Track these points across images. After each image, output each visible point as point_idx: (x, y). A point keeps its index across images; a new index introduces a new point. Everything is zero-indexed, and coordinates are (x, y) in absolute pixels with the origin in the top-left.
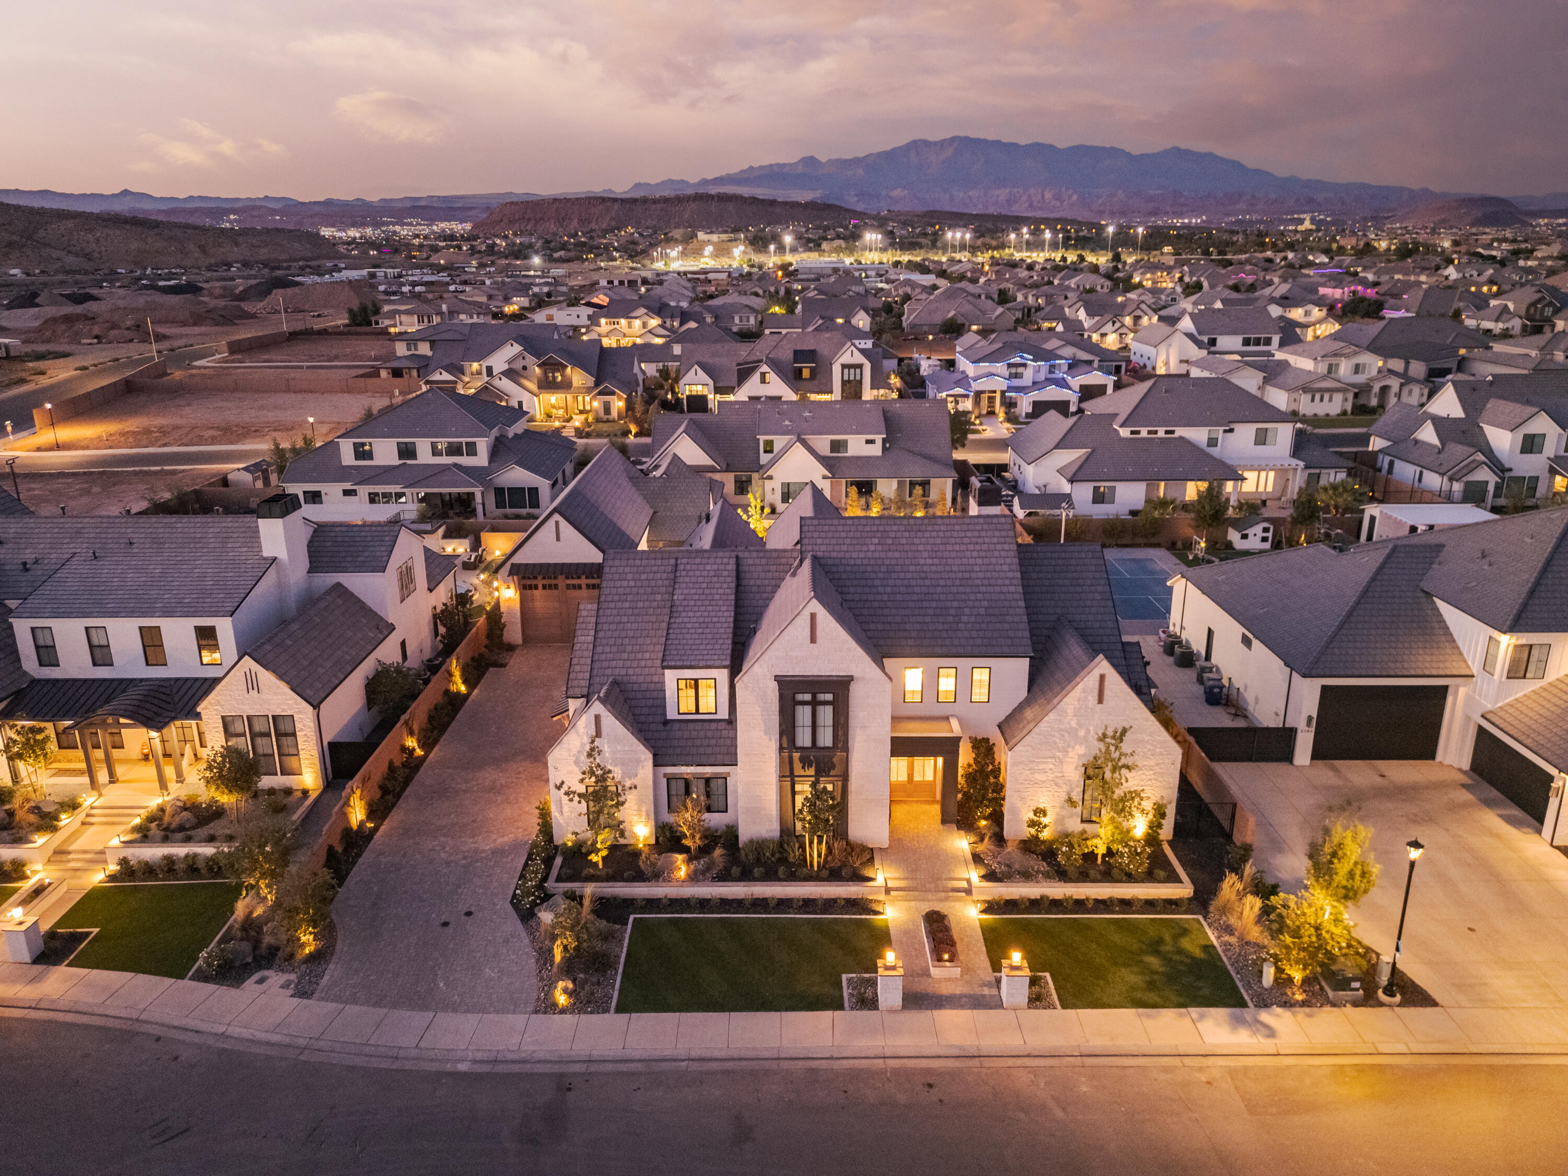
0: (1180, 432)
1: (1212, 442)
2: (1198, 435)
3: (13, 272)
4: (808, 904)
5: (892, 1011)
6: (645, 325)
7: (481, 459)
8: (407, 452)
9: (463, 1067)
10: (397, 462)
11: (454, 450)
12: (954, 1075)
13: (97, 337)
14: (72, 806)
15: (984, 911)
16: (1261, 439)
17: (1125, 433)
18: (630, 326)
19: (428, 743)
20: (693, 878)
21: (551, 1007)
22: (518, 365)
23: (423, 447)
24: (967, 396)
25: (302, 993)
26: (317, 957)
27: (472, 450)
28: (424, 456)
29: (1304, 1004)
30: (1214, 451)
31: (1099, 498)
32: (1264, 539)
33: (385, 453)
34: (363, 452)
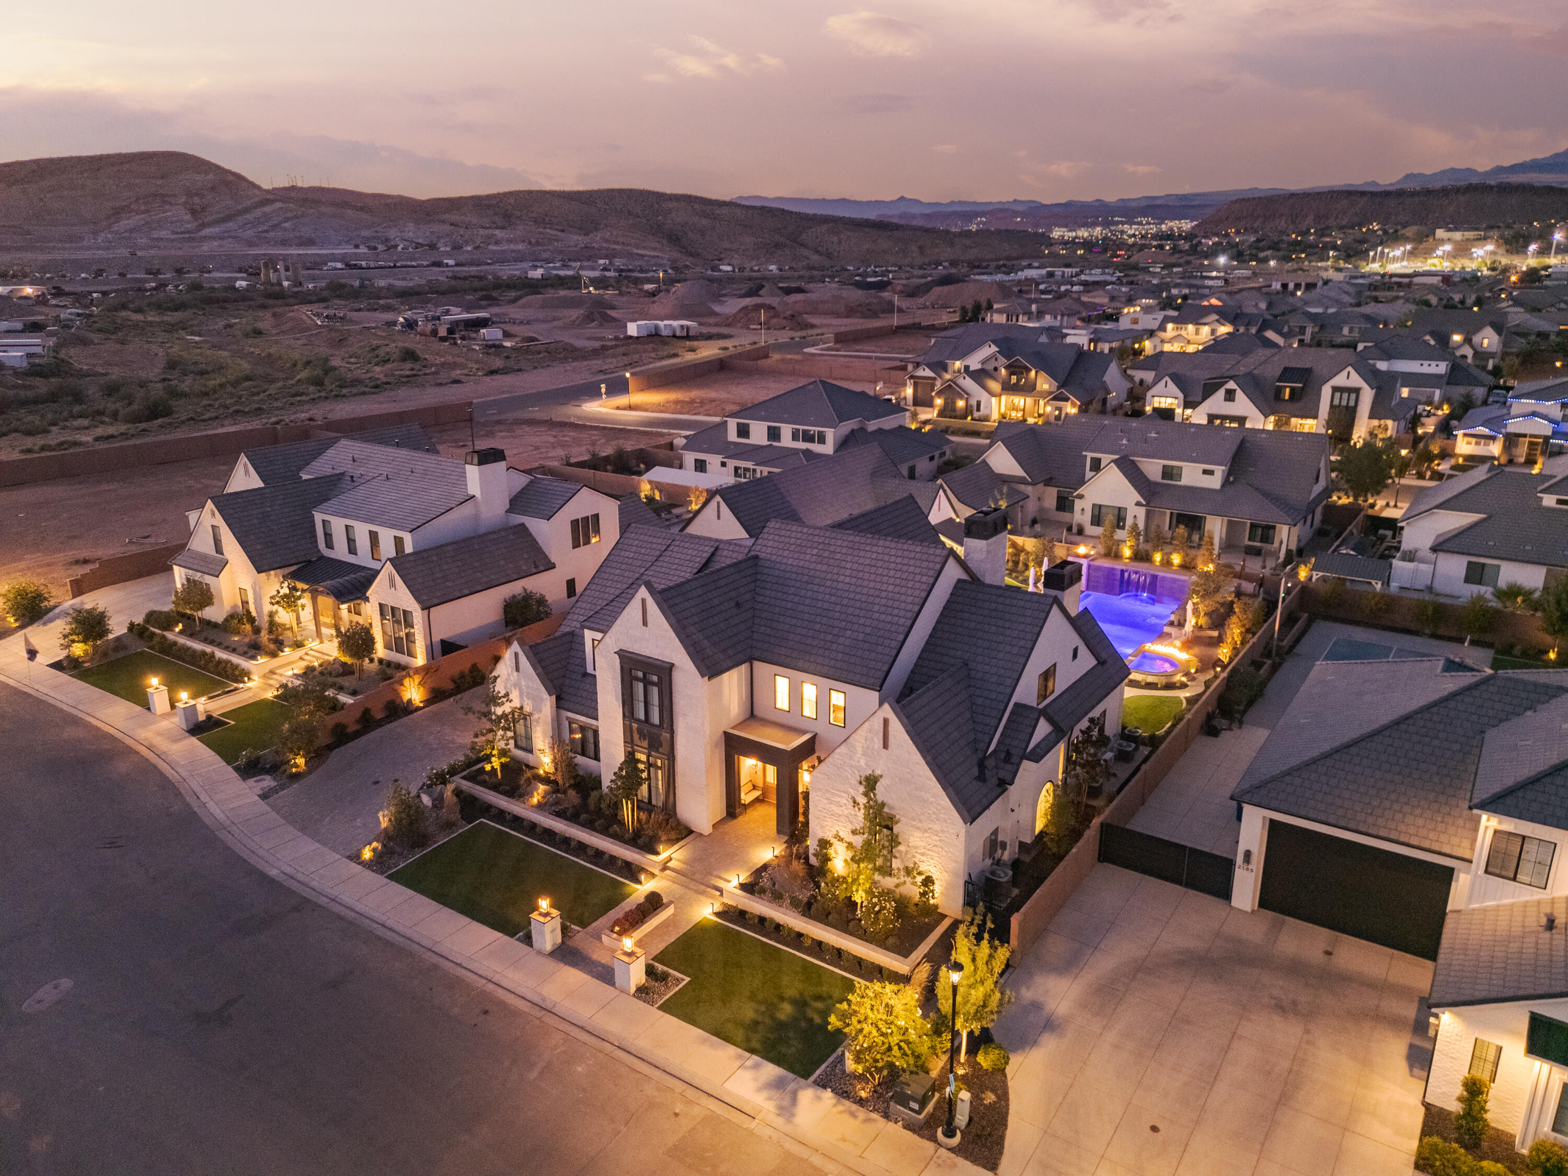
3: (773, 267)
4: (598, 856)
5: (539, 953)
6: (1213, 332)
7: (828, 448)
8: (774, 434)
9: (273, 873)
10: (765, 442)
11: (808, 438)
12: (512, 1013)
14: (297, 643)
15: (717, 914)
18: (1197, 332)
20: (540, 807)
21: (354, 857)
22: (989, 367)
23: (786, 430)
25: (264, 796)
26: (295, 776)
27: (822, 439)
28: (786, 441)
29: (861, 1102)
31: (1475, 574)
33: (759, 433)
34: (743, 431)
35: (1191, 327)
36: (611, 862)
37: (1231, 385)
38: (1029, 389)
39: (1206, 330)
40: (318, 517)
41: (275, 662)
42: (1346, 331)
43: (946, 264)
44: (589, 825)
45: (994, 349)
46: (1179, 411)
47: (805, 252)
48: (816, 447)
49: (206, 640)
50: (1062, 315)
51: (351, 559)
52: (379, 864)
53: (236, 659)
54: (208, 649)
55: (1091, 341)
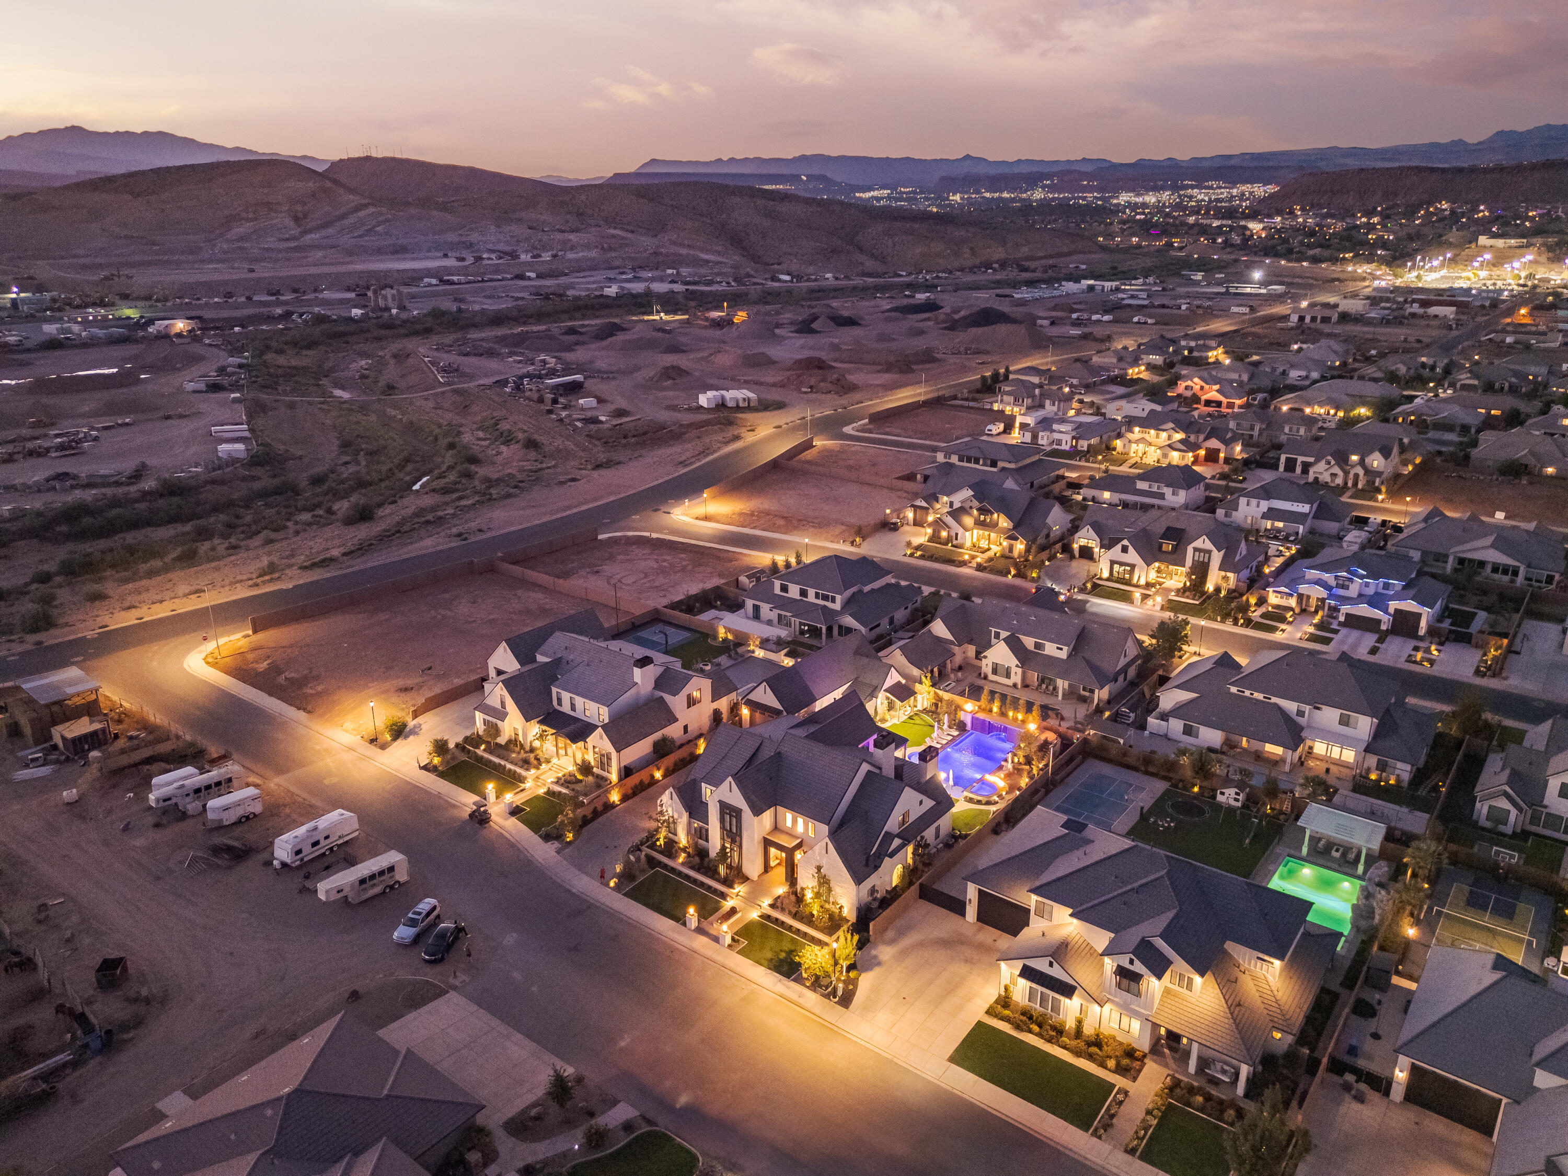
0: (1274, 700)
1: (1301, 713)
2: (1290, 706)
3: (828, 275)
4: (709, 888)
5: (690, 930)
6: (1169, 438)
7: (837, 606)
8: (804, 593)
10: (798, 597)
11: (826, 598)
12: (681, 952)
13: (811, 387)
14: (548, 761)
15: (759, 916)
16: (1344, 721)
17: (1234, 690)
19: (665, 776)
20: (683, 864)
21: (607, 885)
22: (967, 505)
23: (811, 592)
24: (1291, 595)
25: (558, 852)
26: (570, 843)
27: (833, 600)
28: (811, 598)
30: (1300, 720)
31: (1188, 731)
32: (1236, 800)
33: (794, 591)
34: (784, 589)
35: (1152, 432)
36: (715, 891)
37: (1125, 542)
38: (993, 526)
39: (1164, 435)
40: (554, 690)
41: (539, 772)
42: (1287, 430)
43: (996, 266)
44: (705, 874)
45: (971, 493)
46: (1096, 550)
47: (861, 258)
48: (829, 604)
49: (499, 756)
50: (1060, 401)
51: (572, 713)
52: (618, 888)
53: (519, 770)
54: (503, 763)
55: (1073, 438)
